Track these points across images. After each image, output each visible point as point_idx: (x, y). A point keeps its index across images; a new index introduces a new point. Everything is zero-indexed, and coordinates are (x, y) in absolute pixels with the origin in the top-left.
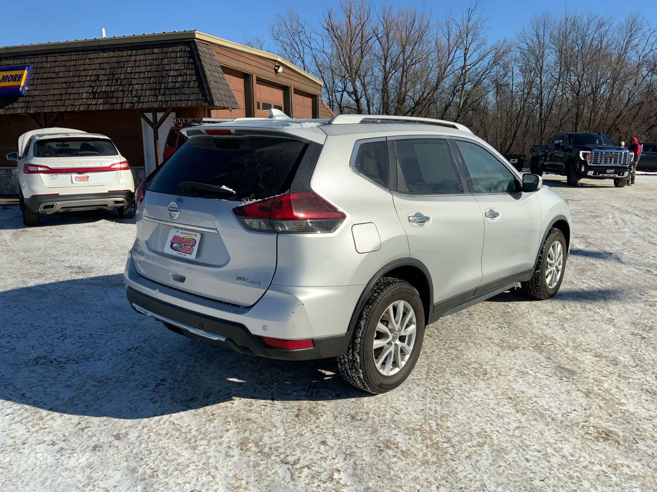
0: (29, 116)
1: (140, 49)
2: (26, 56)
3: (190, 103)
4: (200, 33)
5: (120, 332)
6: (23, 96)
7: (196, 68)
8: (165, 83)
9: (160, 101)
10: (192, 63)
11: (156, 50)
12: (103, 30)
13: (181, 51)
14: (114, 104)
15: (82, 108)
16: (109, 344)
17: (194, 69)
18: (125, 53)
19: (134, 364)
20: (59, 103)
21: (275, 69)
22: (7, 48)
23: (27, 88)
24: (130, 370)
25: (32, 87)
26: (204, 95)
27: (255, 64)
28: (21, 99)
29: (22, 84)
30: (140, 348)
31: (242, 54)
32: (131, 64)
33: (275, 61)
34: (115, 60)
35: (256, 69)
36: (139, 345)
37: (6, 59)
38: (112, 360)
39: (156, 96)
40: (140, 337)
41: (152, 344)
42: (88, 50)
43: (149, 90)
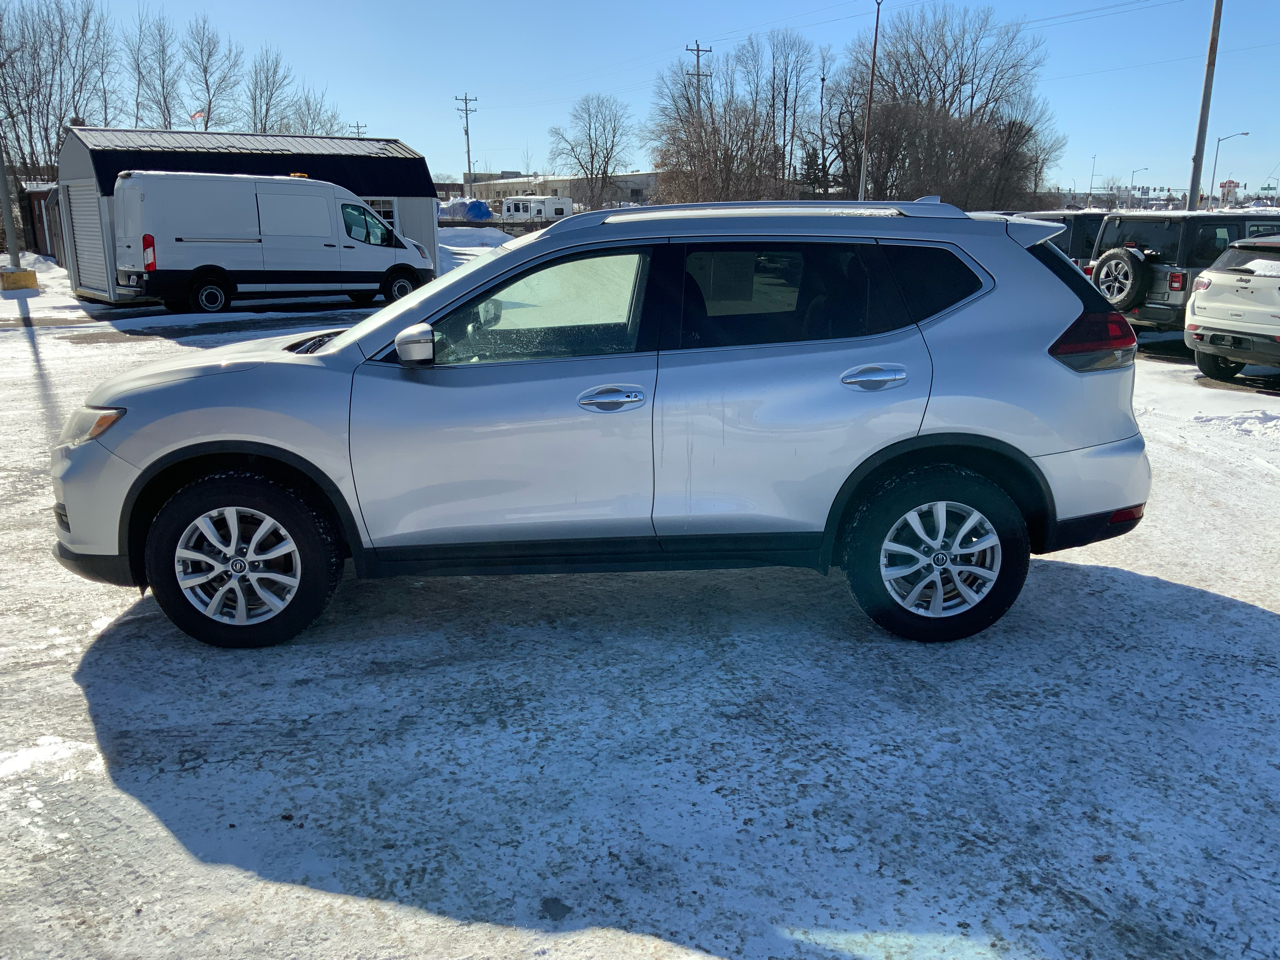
5: (1149, 696)
16: (1176, 674)
19: (1129, 626)
24: (1138, 620)
30: (1113, 646)
36: (1113, 653)
38: (1168, 641)
40: (1108, 667)
41: (1088, 648)
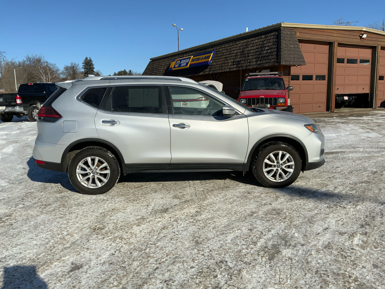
0: (210, 74)
1: (257, 37)
2: (215, 46)
3: (270, 64)
4: (285, 23)
6: (210, 66)
7: (278, 45)
8: (262, 54)
9: (258, 64)
10: (277, 41)
11: (263, 36)
12: (247, 28)
13: (274, 35)
14: (239, 67)
15: (228, 70)
17: (277, 45)
18: (250, 40)
20: (221, 68)
21: (360, 36)
22: (210, 43)
23: (211, 62)
25: (213, 61)
26: (277, 59)
27: (339, 35)
28: (209, 67)
29: (210, 60)
31: (325, 31)
32: (251, 45)
33: (361, 31)
34: (245, 44)
35: (338, 38)
37: (209, 48)
39: (257, 61)
42: (237, 40)
43: (255, 58)
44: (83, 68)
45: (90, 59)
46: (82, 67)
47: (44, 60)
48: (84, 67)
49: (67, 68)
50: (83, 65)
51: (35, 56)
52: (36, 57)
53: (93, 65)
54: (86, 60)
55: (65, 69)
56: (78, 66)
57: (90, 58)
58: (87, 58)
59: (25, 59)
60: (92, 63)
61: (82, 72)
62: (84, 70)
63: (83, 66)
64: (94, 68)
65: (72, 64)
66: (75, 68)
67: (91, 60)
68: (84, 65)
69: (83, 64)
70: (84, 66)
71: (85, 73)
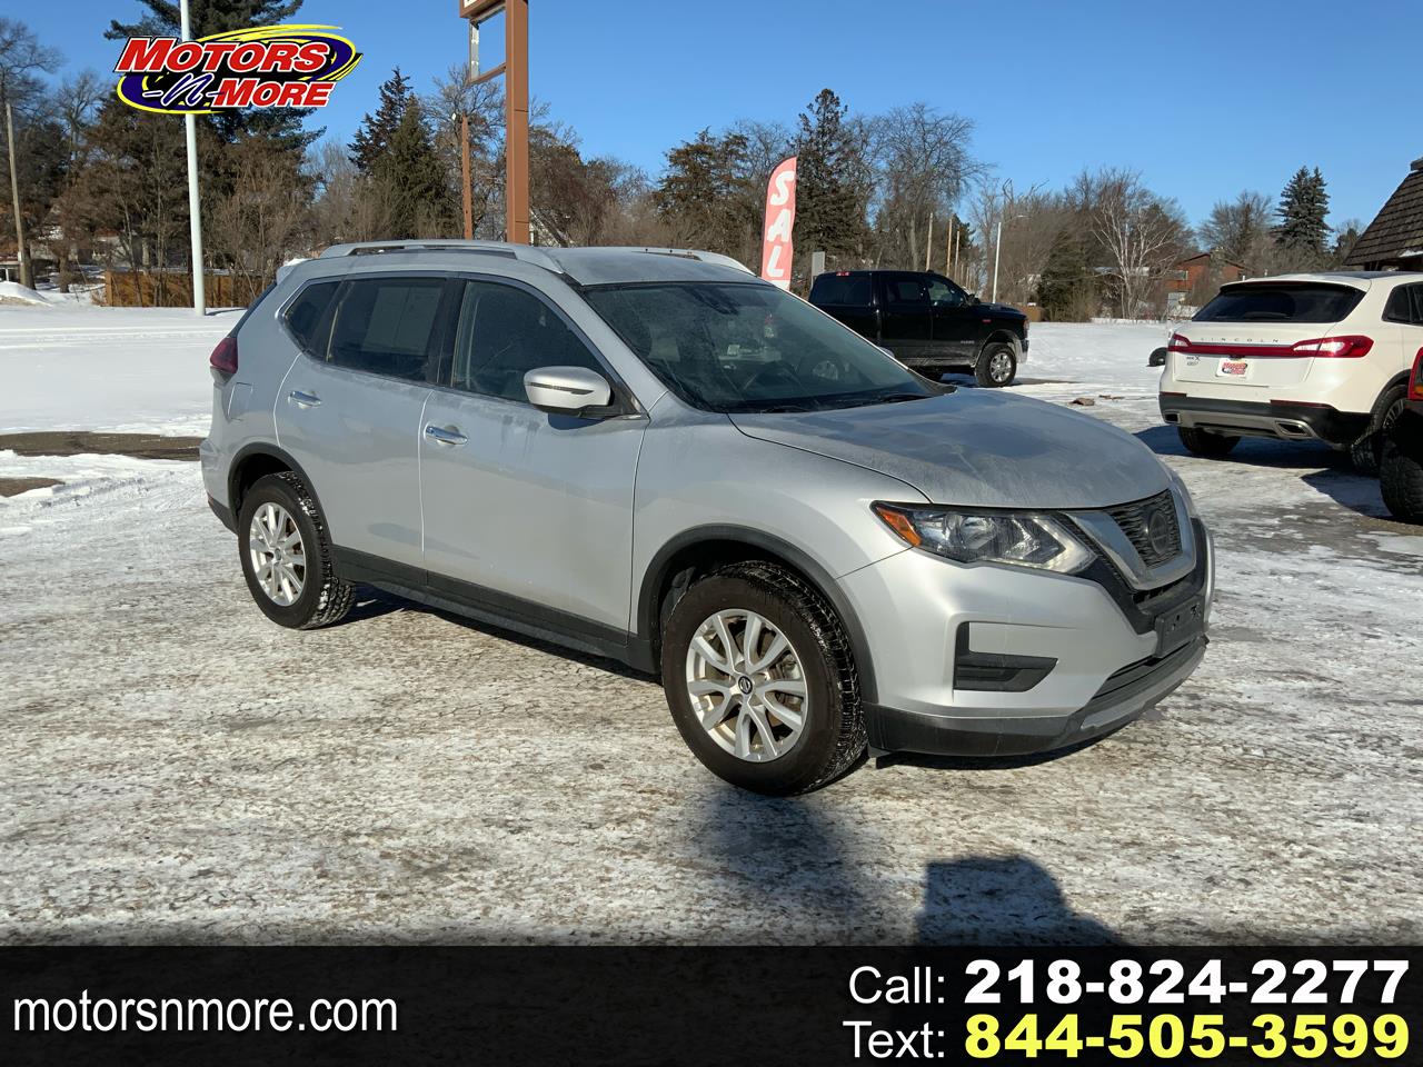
44: (1282, 211)
45: (1317, 176)
46: (1278, 207)
47: (1138, 184)
48: (1286, 208)
49: (1222, 216)
50: (1285, 199)
51: (1110, 171)
52: (1112, 177)
53: (1323, 198)
54: (1300, 180)
55: (1216, 217)
56: (1266, 204)
57: (1316, 171)
58: (1303, 173)
59: (1072, 186)
60: (1320, 193)
61: (1276, 227)
62: (1283, 218)
63: (1282, 204)
64: (1324, 211)
65: (1245, 196)
66: (1252, 216)
67: (1318, 180)
68: (1289, 200)
69: (1282, 195)
70: (1287, 203)
71: (1287, 233)
